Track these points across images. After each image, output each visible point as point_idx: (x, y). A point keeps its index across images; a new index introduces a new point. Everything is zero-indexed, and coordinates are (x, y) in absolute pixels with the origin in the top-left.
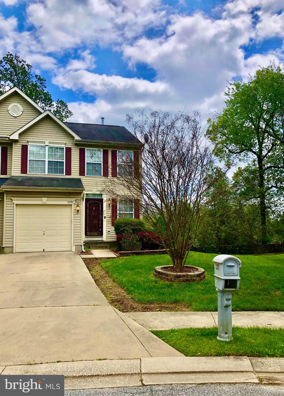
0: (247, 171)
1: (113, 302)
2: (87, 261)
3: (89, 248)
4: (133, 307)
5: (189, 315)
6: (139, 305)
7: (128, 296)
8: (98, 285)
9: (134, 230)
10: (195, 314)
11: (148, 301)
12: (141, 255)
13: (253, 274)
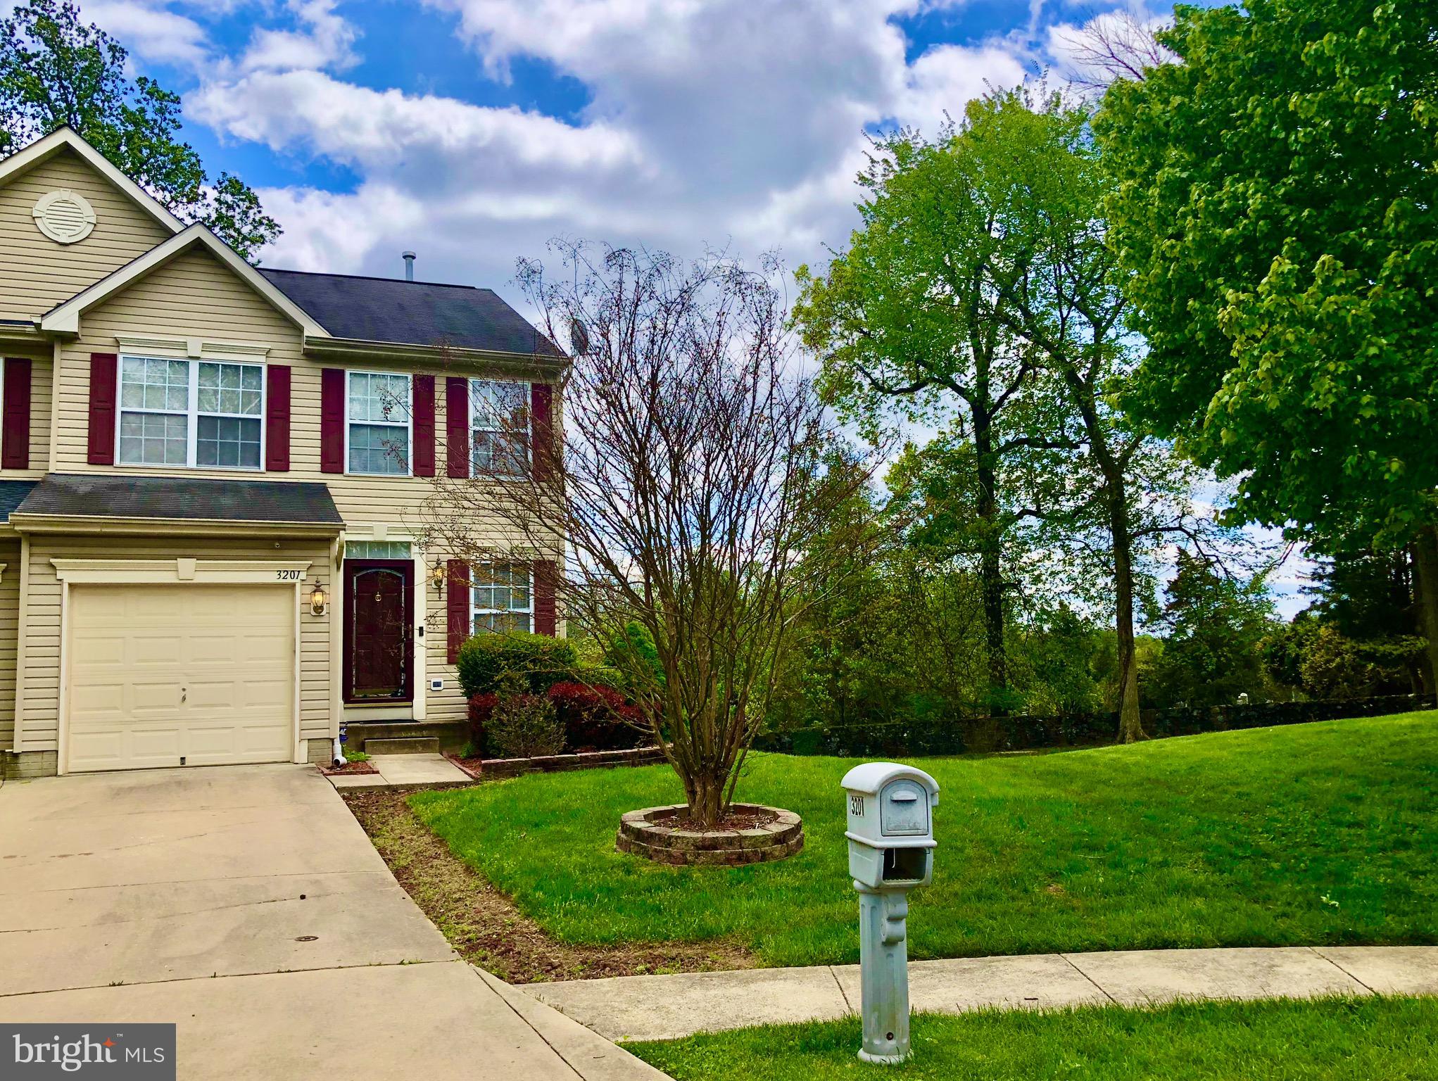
0: (936, 458)
1: (469, 948)
2: (358, 798)
3: (362, 747)
4: (551, 964)
5: (754, 980)
6: (572, 955)
7: (526, 922)
8: (410, 888)
9: (535, 679)
10: (774, 977)
11: (604, 940)
12: (565, 770)
13: (965, 825)
